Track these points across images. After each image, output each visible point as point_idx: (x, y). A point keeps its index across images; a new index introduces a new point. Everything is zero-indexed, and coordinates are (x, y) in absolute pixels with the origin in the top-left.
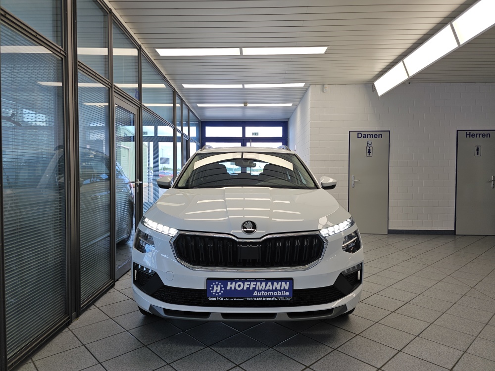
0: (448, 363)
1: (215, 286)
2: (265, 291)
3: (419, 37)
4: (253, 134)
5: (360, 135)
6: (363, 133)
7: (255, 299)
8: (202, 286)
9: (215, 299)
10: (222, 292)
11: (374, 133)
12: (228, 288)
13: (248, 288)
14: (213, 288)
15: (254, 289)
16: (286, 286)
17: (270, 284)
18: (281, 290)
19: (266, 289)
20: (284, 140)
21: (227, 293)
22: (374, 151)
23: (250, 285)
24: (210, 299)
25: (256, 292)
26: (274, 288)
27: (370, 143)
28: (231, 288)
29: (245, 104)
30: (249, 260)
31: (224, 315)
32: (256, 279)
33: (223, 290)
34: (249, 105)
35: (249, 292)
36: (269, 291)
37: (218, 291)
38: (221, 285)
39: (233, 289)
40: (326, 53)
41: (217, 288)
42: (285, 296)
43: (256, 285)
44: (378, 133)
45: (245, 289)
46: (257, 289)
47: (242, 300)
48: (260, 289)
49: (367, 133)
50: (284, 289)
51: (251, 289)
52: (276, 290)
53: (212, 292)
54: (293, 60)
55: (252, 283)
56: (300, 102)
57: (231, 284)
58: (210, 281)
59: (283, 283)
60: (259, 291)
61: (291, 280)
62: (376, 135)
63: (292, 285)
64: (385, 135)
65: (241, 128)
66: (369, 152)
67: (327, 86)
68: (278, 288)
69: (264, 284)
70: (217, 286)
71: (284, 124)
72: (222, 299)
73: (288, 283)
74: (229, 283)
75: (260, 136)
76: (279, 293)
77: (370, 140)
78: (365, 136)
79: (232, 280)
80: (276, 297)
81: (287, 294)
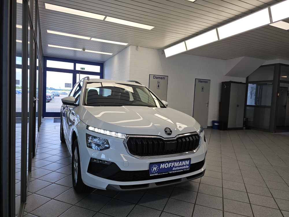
0: (243, 189)
1: (154, 167)
2: (178, 167)
3: (197, 31)
4: (81, 68)
5: (154, 77)
6: (156, 76)
7: (173, 172)
8: (146, 168)
9: (153, 175)
10: (157, 170)
11: (161, 77)
12: (161, 168)
13: (171, 166)
14: (153, 169)
15: (173, 166)
16: (188, 162)
17: (181, 162)
18: (185, 165)
19: (179, 165)
20: (101, 74)
21: (160, 170)
22: (160, 86)
23: (171, 164)
24: (150, 175)
25: (174, 168)
26: (182, 165)
27: (159, 82)
28: (162, 167)
29: (84, 49)
30: (170, 150)
31: (157, 183)
32: (175, 160)
33: (158, 169)
34: (86, 51)
35: (171, 168)
36: (180, 166)
37: (155, 170)
38: (157, 166)
39: (163, 168)
40: (151, 30)
41: (155, 169)
42: (187, 168)
43: (174, 164)
44: (163, 77)
45: (169, 167)
46: (175, 166)
47: (167, 173)
48: (176, 166)
49: (158, 76)
50: (187, 165)
51: (172, 166)
52: (183, 166)
53: (152, 171)
54: (132, 30)
55: (173, 163)
56: (118, 53)
57: (163, 165)
58: (151, 164)
59: (183, 162)
60: (176, 167)
61: (190, 159)
62: (162, 78)
63: (190, 162)
64: (166, 78)
65: (73, 64)
66: (158, 86)
67: (139, 47)
68: (184, 165)
69: (178, 163)
70: (155, 167)
71: (102, 65)
72: (157, 174)
73: (189, 161)
74: (162, 164)
75: (85, 70)
76: (184, 167)
77: (159, 80)
78: (157, 78)
79: (163, 163)
80: (183, 169)
81: (188, 167)
